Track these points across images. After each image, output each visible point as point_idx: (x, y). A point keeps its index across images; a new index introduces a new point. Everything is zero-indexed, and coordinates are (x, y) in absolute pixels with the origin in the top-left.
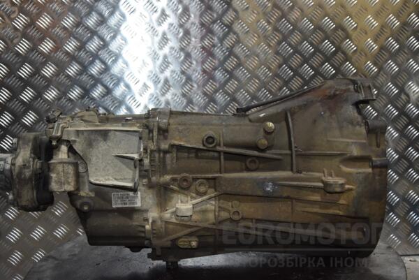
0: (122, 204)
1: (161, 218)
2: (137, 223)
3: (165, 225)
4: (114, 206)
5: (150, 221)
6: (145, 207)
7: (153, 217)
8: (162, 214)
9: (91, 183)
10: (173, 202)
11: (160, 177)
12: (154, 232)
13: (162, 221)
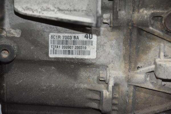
0: (65, 52)
1: (128, 80)
2: (86, 86)
3: (134, 92)
4: (51, 56)
5: (111, 84)
6: (102, 60)
7: (115, 78)
8: (132, 73)
9: (17, 14)
10: (151, 54)
11: (134, 11)
12: (116, 102)
13: (129, 85)
